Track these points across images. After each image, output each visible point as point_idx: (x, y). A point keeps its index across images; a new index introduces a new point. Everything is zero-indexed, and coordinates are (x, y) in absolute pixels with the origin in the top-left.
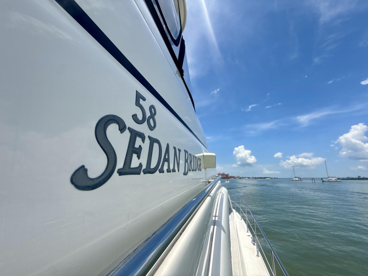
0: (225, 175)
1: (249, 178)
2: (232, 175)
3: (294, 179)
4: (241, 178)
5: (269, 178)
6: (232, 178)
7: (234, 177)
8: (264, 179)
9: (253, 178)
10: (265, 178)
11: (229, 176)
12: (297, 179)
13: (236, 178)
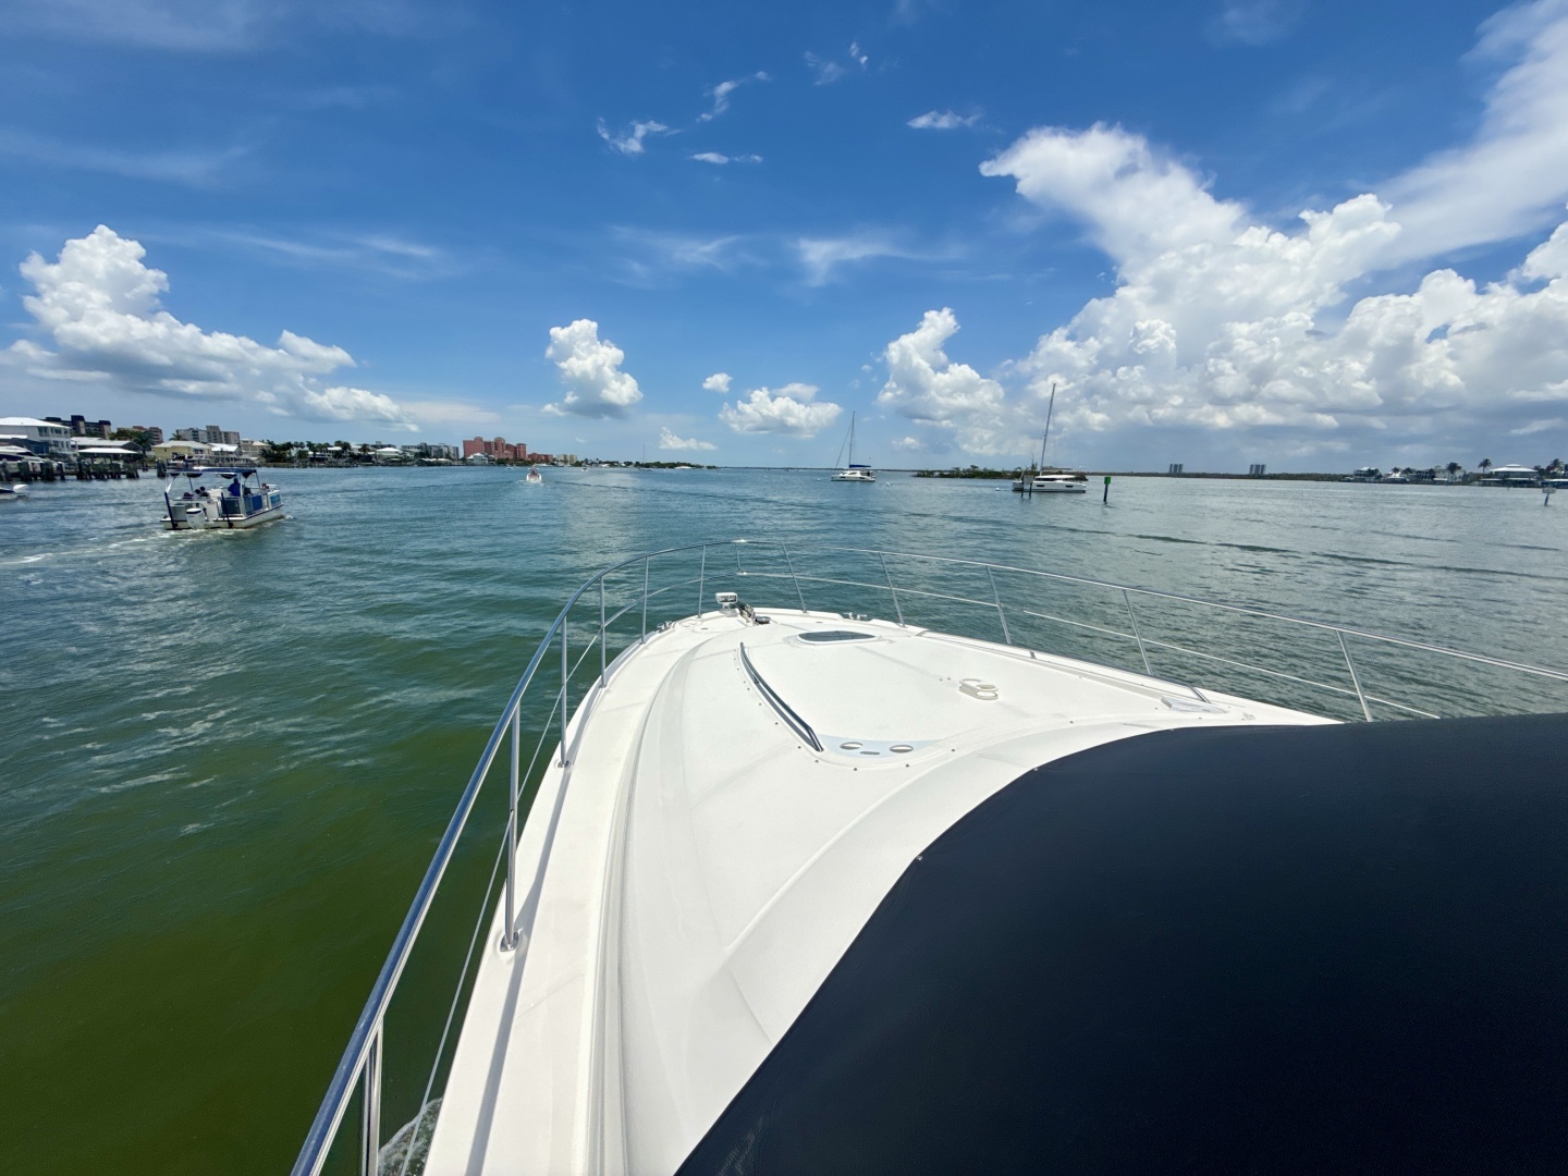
0: (509, 447)
1: (612, 464)
2: (541, 451)
3: (847, 474)
4: (578, 464)
5: (689, 465)
6: (542, 462)
7: (547, 459)
8: (671, 470)
9: (628, 464)
10: (672, 466)
11: (525, 452)
12: (858, 475)
13: (561, 464)
